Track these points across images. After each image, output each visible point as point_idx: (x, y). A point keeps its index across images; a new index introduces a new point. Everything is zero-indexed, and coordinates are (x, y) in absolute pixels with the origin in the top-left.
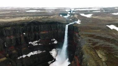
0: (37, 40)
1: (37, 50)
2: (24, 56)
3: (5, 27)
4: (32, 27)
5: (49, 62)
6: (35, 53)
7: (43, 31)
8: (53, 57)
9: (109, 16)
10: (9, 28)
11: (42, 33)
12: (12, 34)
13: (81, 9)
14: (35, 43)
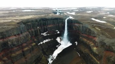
0: (46, 32)
1: (47, 39)
2: (41, 43)
3: (27, 22)
4: (42, 22)
5: (57, 46)
6: (47, 41)
7: (50, 25)
8: (58, 43)
9: (85, 13)
10: (29, 23)
11: (49, 26)
12: (32, 27)
13: (64, 8)
14: (45, 34)
